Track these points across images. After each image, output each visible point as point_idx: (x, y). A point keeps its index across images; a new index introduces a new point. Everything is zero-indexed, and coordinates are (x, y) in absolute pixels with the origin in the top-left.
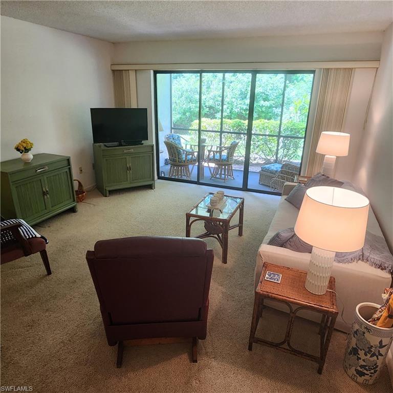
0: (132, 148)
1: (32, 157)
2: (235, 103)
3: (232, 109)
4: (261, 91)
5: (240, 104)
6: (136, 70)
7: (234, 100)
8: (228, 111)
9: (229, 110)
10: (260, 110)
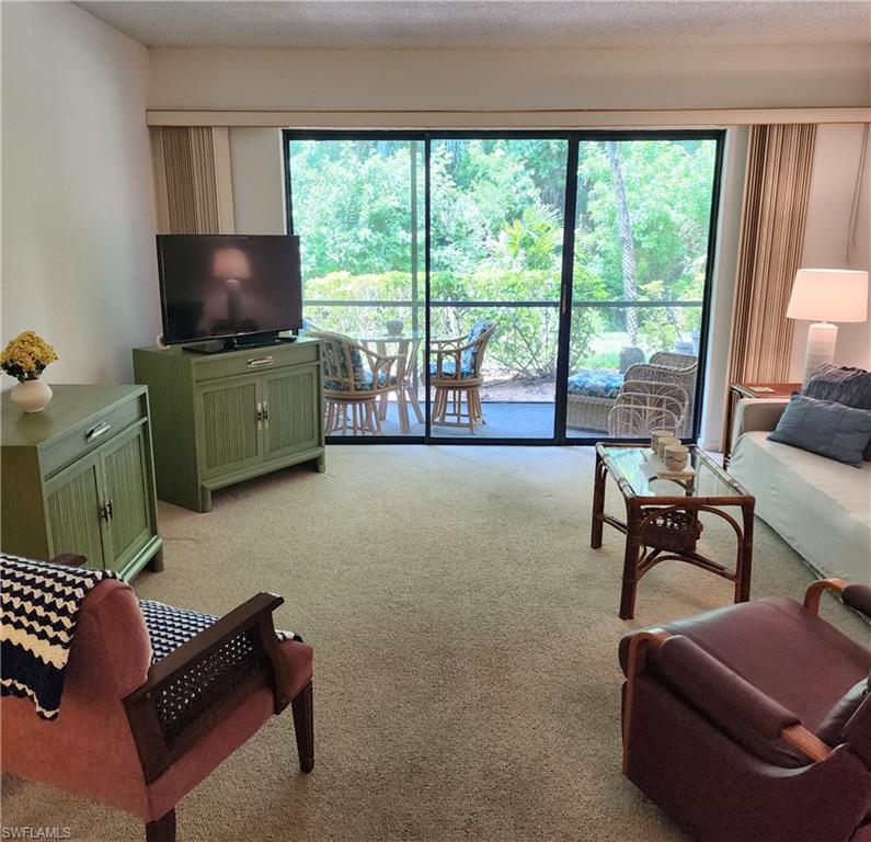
0: (269, 354)
1: (49, 393)
2: (329, 238)
3: (323, 254)
4: (397, 204)
5: (344, 240)
6: (229, 127)
7: (324, 230)
8: (313, 259)
9: (314, 257)
10: (399, 253)
